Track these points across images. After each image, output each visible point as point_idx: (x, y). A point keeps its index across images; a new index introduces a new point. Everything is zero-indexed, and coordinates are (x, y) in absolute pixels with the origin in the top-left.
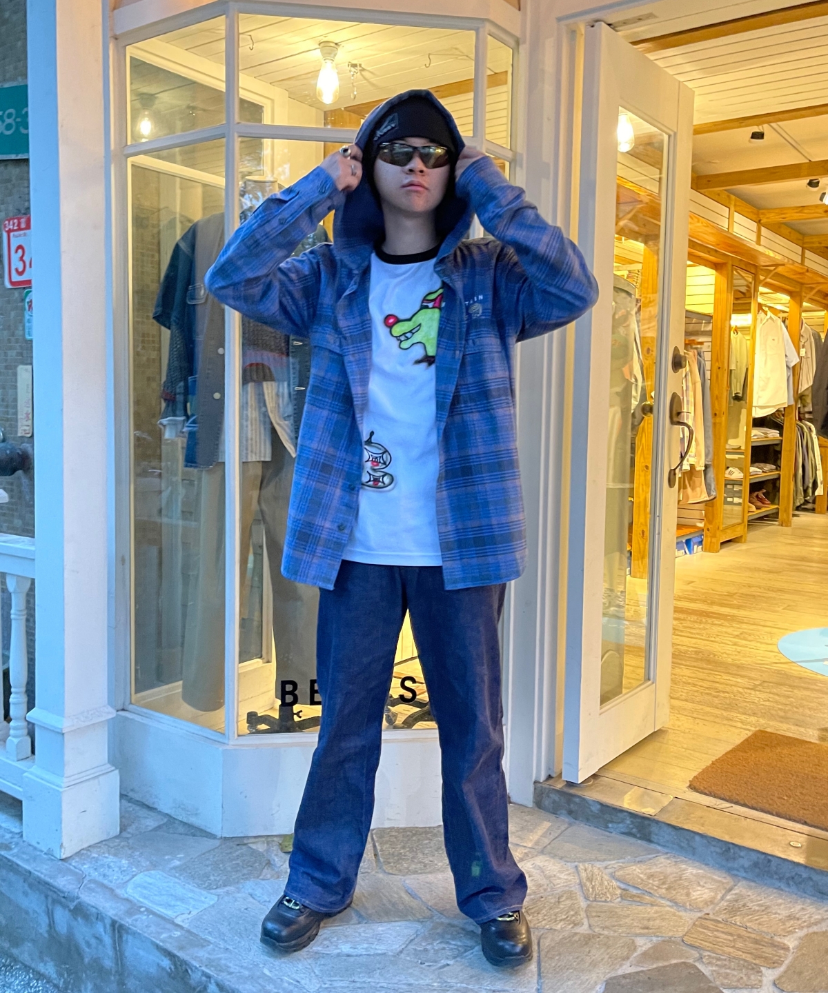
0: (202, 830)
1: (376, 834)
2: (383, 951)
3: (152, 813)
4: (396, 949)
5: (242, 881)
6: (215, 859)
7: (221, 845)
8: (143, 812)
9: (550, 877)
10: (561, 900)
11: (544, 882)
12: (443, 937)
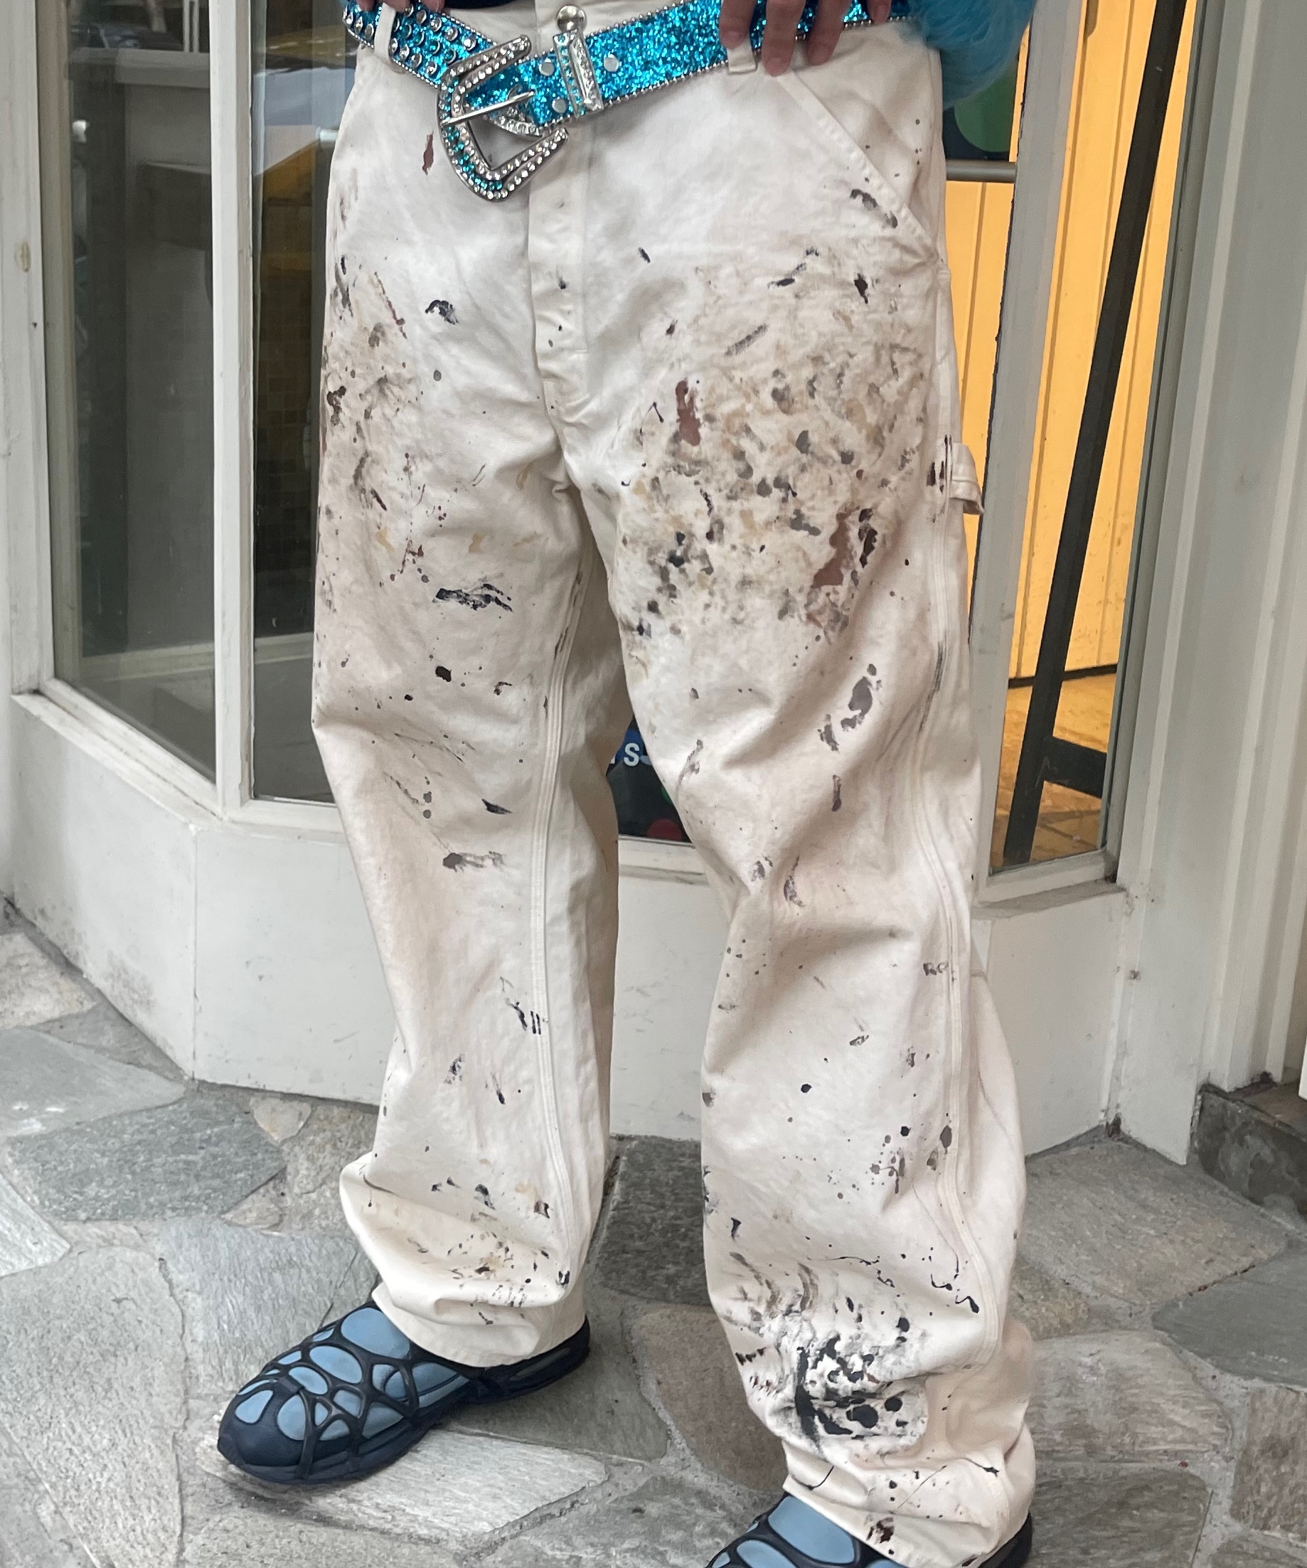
0: (159, 1053)
1: (631, 1154)
2: (435, 1532)
3: (65, 983)
4: (478, 1536)
5: (169, 1213)
6: (137, 1137)
7: (179, 1101)
8: (46, 975)
9: (1134, 1409)
10: (1133, 1502)
11: (1101, 1420)
12: (653, 1533)
